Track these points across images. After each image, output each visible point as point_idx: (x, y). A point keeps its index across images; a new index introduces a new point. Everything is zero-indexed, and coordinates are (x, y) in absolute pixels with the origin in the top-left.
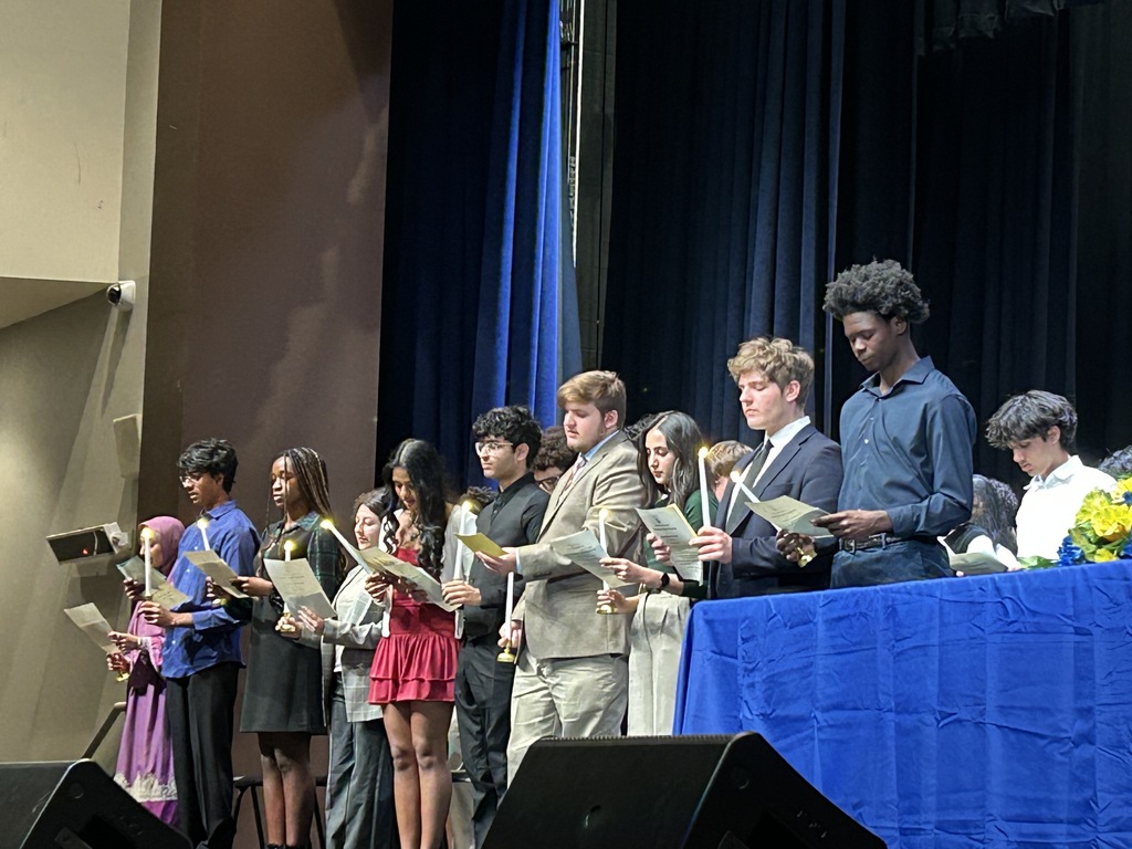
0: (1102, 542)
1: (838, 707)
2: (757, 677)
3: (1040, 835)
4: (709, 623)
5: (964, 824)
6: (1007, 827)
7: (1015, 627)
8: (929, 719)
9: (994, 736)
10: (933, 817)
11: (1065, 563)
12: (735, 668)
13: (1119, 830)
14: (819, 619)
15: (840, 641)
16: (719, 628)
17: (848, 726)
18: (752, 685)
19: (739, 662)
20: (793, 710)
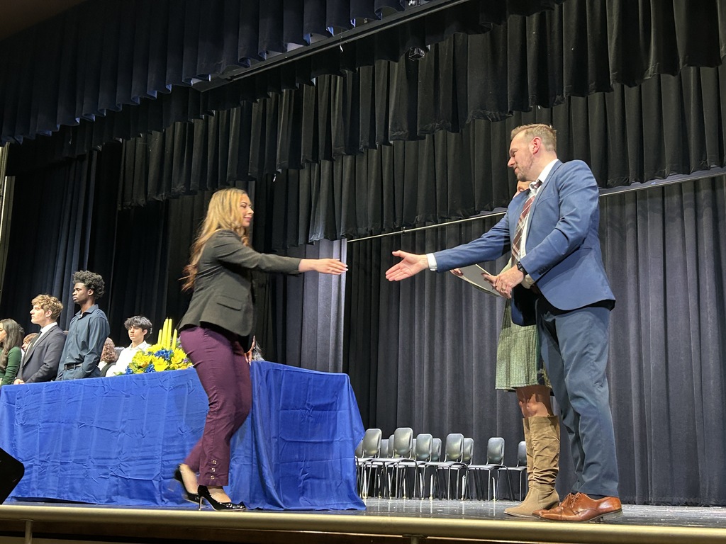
0: (140, 367)
1: (47, 422)
2: (21, 411)
3: (105, 463)
4: (6, 392)
5: (82, 460)
6: (94, 461)
7: (107, 395)
8: (76, 425)
9: (95, 430)
10: (73, 458)
11: (127, 374)
12: (14, 408)
13: (127, 461)
14: (43, 391)
15: (50, 399)
16: (10, 394)
17: (49, 428)
18: (19, 414)
19: (15, 406)
20: (31, 423)
